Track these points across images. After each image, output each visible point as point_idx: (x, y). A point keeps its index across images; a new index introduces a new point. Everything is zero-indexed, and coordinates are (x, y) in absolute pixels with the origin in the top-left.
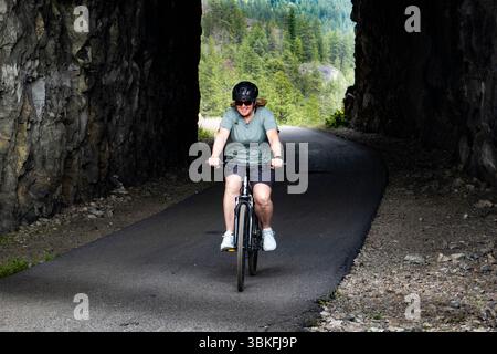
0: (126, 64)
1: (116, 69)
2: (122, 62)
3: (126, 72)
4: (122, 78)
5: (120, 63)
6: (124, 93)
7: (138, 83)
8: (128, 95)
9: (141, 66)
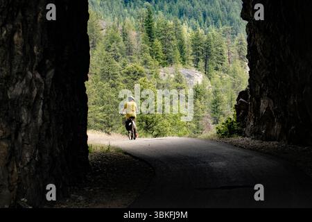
0: (30, 74)
1: (22, 81)
2: (26, 73)
3: (29, 84)
4: (27, 90)
5: (24, 75)
6: (29, 107)
7: (42, 96)
8: (32, 109)
9: (43, 77)
